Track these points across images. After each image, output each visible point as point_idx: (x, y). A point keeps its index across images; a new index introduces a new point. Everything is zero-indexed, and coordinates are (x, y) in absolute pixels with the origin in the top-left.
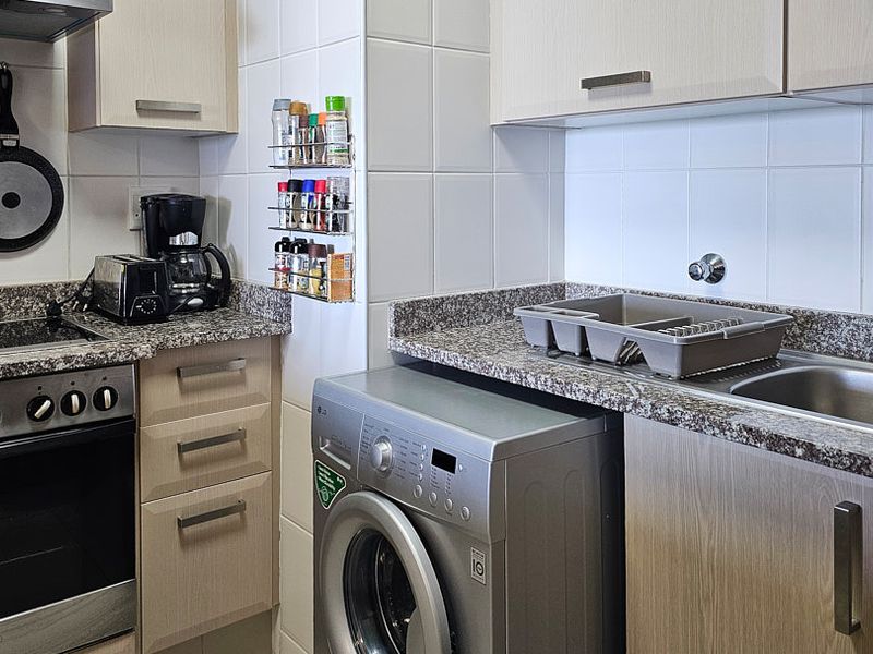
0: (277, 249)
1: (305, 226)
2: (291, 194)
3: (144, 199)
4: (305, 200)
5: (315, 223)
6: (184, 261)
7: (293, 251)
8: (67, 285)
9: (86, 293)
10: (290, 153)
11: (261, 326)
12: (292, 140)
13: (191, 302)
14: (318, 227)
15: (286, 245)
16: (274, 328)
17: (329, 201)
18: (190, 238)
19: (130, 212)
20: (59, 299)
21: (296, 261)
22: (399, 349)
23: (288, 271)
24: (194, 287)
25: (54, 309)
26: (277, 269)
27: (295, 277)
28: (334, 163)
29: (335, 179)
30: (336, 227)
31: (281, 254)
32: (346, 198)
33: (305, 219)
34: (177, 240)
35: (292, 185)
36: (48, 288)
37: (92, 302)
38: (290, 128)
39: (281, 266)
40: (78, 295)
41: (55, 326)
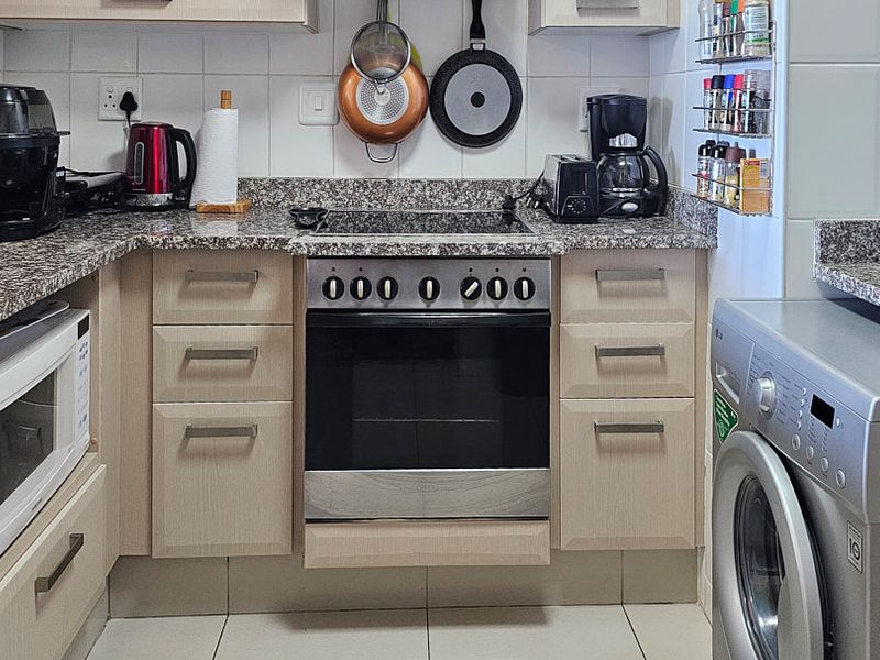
0: (701, 153)
1: (725, 127)
2: (715, 91)
3: (590, 100)
4: (725, 98)
5: (733, 124)
6: (622, 163)
7: (713, 156)
8: (522, 182)
9: (538, 192)
10: (715, 45)
11: (683, 237)
12: (717, 30)
13: (626, 206)
14: (736, 129)
15: (709, 149)
16: (696, 240)
17: (746, 98)
18: (629, 141)
19: (581, 112)
20: (515, 194)
21: (716, 166)
22: (823, 278)
23: (708, 178)
24: (632, 192)
25: (509, 203)
26: (699, 175)
27: (715, 184)
28: (751, 54)
29: (754, 73)
30: (753, 128)
31: (705, 159)
32: (767, 95)
33: (725, 119)
34: (616, 142)
35: (716, 83)
36: (507, 183)
37: (542, 201)
38: (716, 17)
39: (704, 172)
40: (532, 191)
41: (508, 219)
